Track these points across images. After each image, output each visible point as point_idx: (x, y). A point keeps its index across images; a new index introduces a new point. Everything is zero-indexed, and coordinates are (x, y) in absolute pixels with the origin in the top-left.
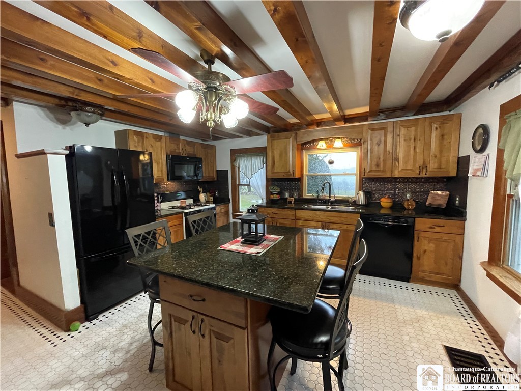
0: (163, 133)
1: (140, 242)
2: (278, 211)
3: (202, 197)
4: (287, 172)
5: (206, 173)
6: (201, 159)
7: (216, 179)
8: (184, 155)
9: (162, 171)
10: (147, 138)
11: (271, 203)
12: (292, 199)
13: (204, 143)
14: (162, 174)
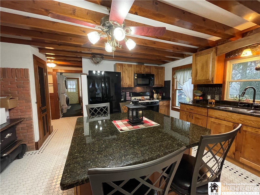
0: (136, 63)
1: (92, 111)
2: (195, 108)
3: (155, 96)
4: (207, 80)
5: (157, 83)
6: (154, 75)
7: (163, 86)
8: (144, 73)
9: (131, 82)
10: (124, 66)
11: (196, 102)
12: (213, 101)
13: (159, 66)
14: (131, 83)
